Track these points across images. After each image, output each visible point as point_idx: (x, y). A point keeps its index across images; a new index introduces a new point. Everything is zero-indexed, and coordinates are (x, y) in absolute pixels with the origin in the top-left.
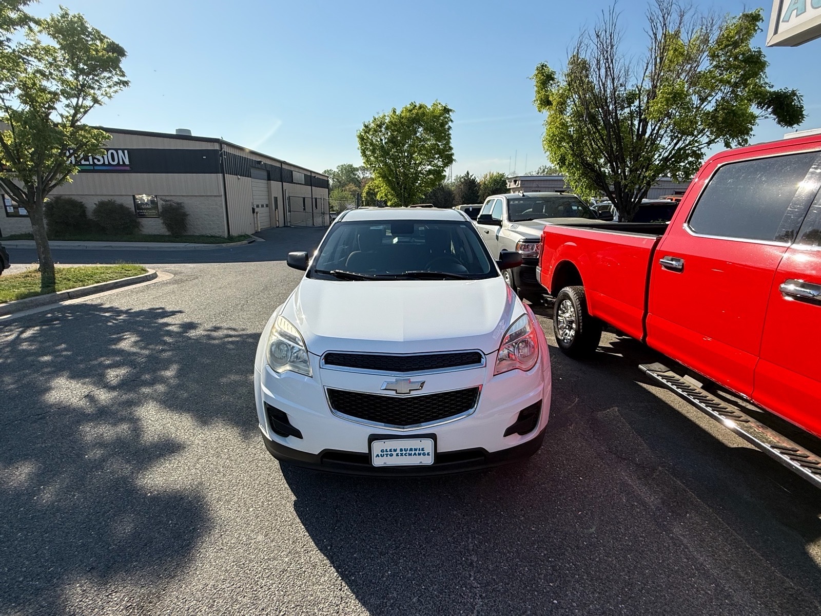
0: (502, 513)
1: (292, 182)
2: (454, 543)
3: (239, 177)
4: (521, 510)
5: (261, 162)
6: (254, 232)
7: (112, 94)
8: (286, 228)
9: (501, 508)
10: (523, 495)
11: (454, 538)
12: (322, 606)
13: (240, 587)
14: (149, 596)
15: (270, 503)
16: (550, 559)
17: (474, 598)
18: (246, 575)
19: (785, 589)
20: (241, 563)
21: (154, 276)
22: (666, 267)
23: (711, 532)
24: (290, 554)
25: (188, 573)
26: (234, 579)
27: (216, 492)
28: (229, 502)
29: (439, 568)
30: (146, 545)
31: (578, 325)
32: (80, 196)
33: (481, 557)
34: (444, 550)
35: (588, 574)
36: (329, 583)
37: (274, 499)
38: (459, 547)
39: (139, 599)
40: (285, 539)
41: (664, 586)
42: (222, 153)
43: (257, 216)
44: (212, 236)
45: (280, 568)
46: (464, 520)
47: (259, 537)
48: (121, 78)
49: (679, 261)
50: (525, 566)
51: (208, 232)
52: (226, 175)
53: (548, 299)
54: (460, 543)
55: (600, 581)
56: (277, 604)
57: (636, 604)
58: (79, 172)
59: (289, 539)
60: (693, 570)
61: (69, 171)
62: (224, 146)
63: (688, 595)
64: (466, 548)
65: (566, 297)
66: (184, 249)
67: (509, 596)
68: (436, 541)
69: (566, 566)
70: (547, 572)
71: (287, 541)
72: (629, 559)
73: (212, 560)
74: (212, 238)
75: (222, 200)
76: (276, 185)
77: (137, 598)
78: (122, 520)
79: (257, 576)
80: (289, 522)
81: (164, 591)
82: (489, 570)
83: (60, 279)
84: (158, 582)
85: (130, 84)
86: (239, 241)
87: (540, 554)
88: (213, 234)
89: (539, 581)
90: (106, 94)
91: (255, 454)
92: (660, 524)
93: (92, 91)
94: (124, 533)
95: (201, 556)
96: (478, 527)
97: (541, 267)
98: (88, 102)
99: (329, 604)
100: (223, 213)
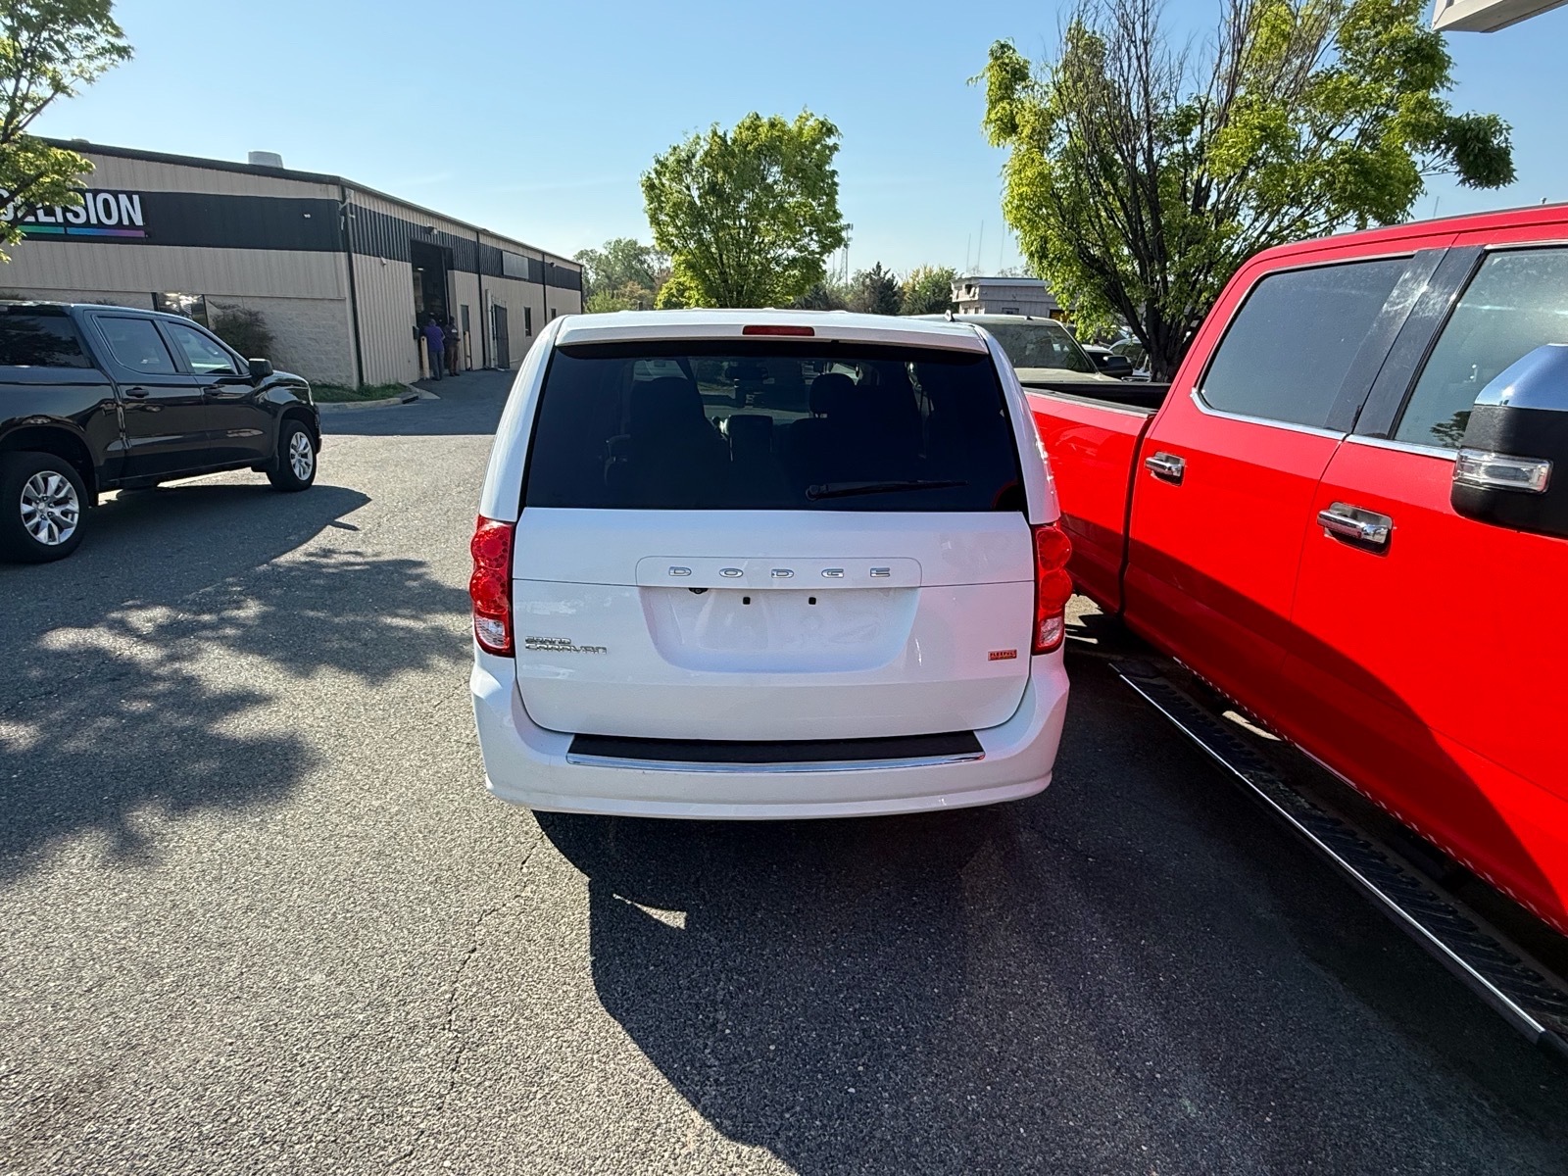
0: (794, 936)
1: (501, 275)
2: (689, 989)
3: (384, 260)
4: (832, 932)
5: (431, 229)
6: (416, 379)
7: (95, 74)
8: (488, 373)
9: (794, 926)
10: (842, 905)
11: (690, 982)
12: (412, 1097)
13: (261, 1065)
14: (80, 1080)
15: (349, 915)
16: (862, 1018)
17: (703, 1085)
18: (277, 1044)
19: (1277, 1070)
20: (271, 1023)
22: (1159, 475)
23: (1174, 973)
24: (368, 1008)
25: (165, 1040)
26: (253, 1051)
27: (246, 894)
28: (266, 913)
29: (650, 1032)
30: (89, 990)
33: (734, 1013)
34: (667, 1002)
35: (927, 1042)
36: (435, 1057)
37: (358, 909)
38: (697, 997)
39: (60, 1086)
40: (366, 980)
41: (1058, 1065)
42: (345, 207)
44: (325, 386)
45: (345, 1032)
46: (718, 948)
47: (315, 978)
48: (115, 41)
49: (1177, 461)
50: (813, 1031)
51: (317, 377)
52: (354, 255)
54: (700, 989)
55: (944, 1055)
56: (327, 1095)
57: (999, 1093)
59: (372, 982)
60: (1122, 1036)
62: (351, 193)
63: (1097, 1079)
64: (712, 998)
67: (768, 1080)
68: (657, 986)
69: (888, 1030)
70: (851, 1040)
71: (368, 985)
72: (1010, 1018)
73: (216, 1017)
74: (326, 390)
75: (345, 310)
76: (464, 282)
77: (57, 1084)
78: (50, 945)
79: (298, 1047)
80: (380, 951)
81: (112, 1070)
82: (744, 1036)
84: (102, 1055)
85: (133, 54)
86: (383, 397)
87: (847, 1008)
88: (328, 381)
89: (831, 1054)
90: (82, 72)
91: (337, 825)
92: (1086, 958)
93: (50, 66)
94: (50, 968)
95: (195, 1011)
96: (741, 963)
98: (42, 89)
99: (426, 1095)
100: (348, 337)
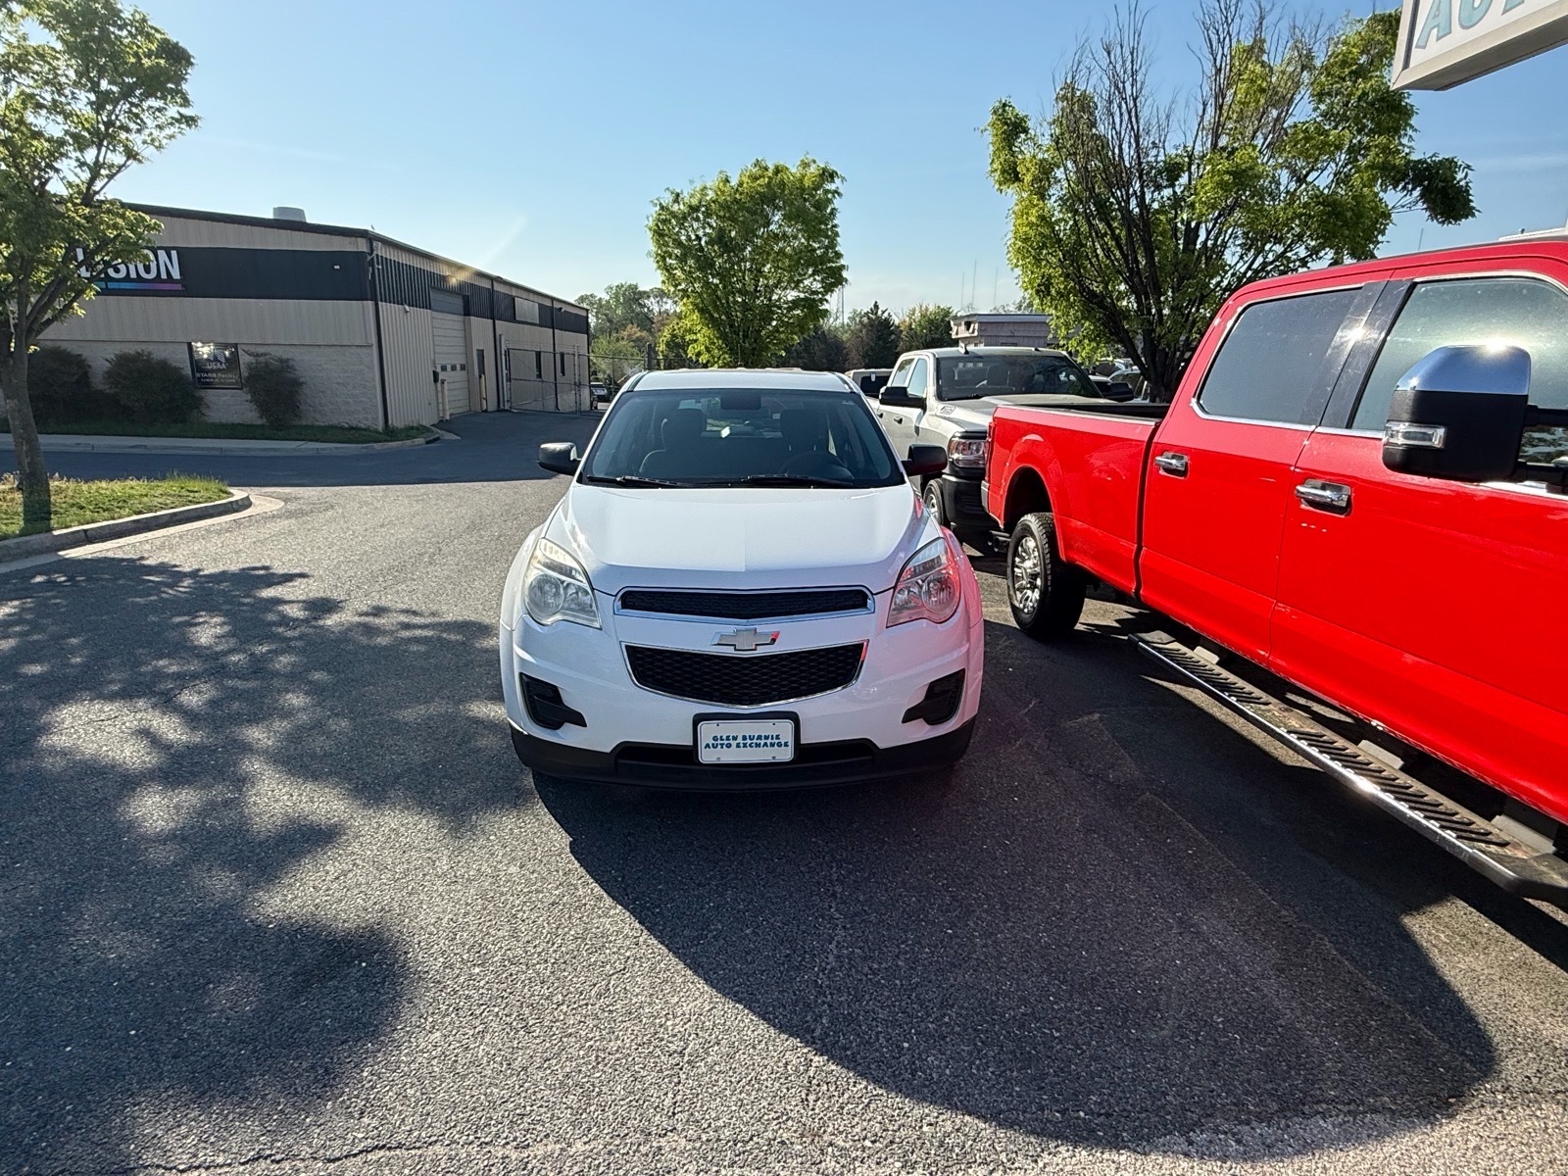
1: (513, 319)
3: (407, 308)
5: (450, 277)
6: (436, 421)
7: (164, 142)
8: (504, 414)
13: (490, 921)
17: (834, 929)
20: (488, 896)
21: (245, 504)
22: (1166, 470)
24: (560, 887)
26: (481, 912)
29: (786, 899)
31: (1045, 581)
32: (80, 344)
33: (848, 887)
34: (793, 881)
38: (817, 878)
41: (1108, 915)
42: (373, 259)
43: (443, 388)
44: (351, 428)
45: (549, 901)
46: (826, 848)
47: (511, 869)
48: (183, 111)
49: (1182, 458)
50: (912, 897)
51: (344, 420)
52: (380, 303)
53: (1001, 538)
54: (818, 873)
55: (1018, 910)
57: (1063, 932)
58: (98, 294)
61: (80, 293)
62: (378, 245)
64: (828, 878)
65: (1027, 531)
66: (296, 454)
67: (884, 926)
68: (783, 871)
69: (972, 896)
70: (943, 902)
71: (555, 873)
72: (1067, 888)
73: (443, 893)
74: (353, 432)
75: (371, 356)
76: (481, 326)
82: (859, 901)
83: (64, 505)
85: (199, 123)
86: (408, 437)
88: (354, 424)
89: (930, 911)
90: (153, 140)
93: (123, 135)
96: (847, 856)
97: (989, 482)
98: (118, 158)
100: (374, 380)
